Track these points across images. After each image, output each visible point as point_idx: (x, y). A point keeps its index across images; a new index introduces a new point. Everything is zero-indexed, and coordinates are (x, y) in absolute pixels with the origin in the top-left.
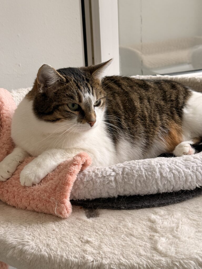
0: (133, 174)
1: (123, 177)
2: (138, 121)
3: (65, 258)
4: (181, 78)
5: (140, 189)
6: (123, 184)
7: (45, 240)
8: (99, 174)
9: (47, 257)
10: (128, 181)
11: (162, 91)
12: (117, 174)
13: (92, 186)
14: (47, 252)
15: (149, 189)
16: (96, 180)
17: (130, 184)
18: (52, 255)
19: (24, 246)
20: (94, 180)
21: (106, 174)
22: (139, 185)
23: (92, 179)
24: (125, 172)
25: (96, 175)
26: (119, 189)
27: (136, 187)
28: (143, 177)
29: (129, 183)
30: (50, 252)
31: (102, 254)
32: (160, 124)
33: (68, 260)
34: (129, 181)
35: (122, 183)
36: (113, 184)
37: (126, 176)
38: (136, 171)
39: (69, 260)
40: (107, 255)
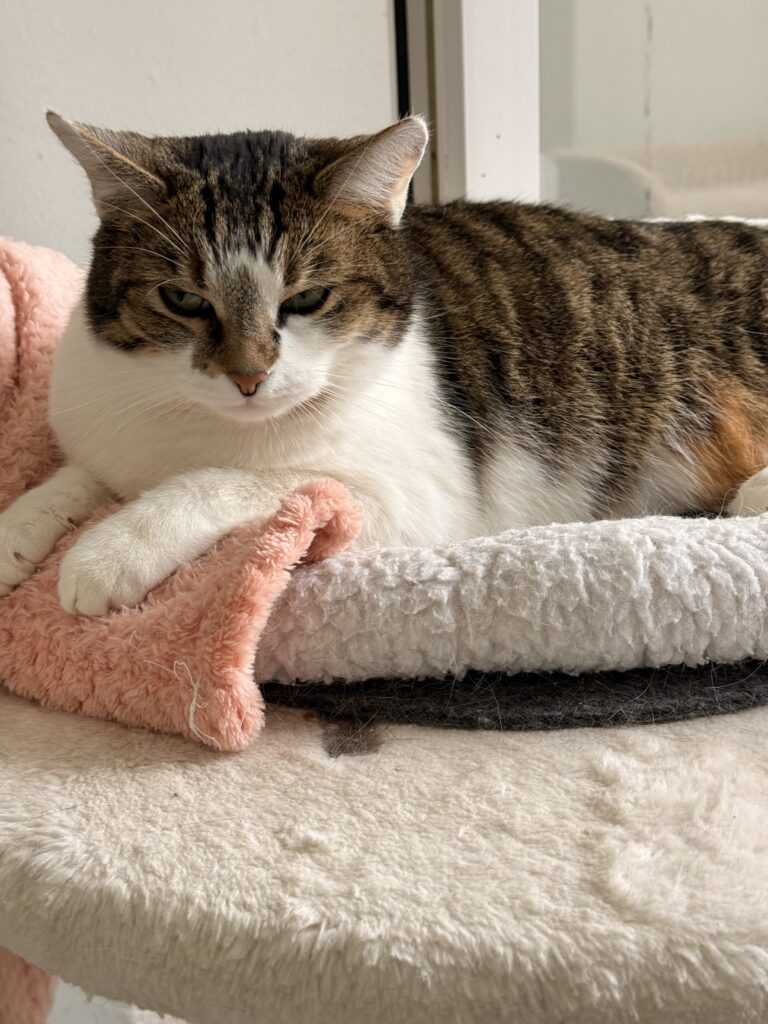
0: (533, 577)
1: (490, 587)
3: (200, 909)
5: (562, 644)
6: (489, 618)
7: (131, 830)
8: (389, 571)
9: (124, 900)
10: (509, 607)
11: (694, 256)
12: (466, 575)
13: (353, 623)
14: (128, 881)
15: (601, 643)
16: (375, 596)
17: (520, 619)
18: (147, 894)
19: (39, 850)
20: (365, 598)
21: (418, 574)
22: (558, 624)
23: (356, 596)
24: (497, 570)
25: (377, 577)
26: (472, 638)
27: (545, 631)
28: (576, 592)
29: (513, 614)
30: (139, 880)
31: (360, 899)
32: (676, 389)
33: (213, 914)
34: (514, 604)
35: (482, 614)
36: (447, 617)
37: (504, 586)
38: (548, 566)
39: (216, 917)
40: (380, 902)
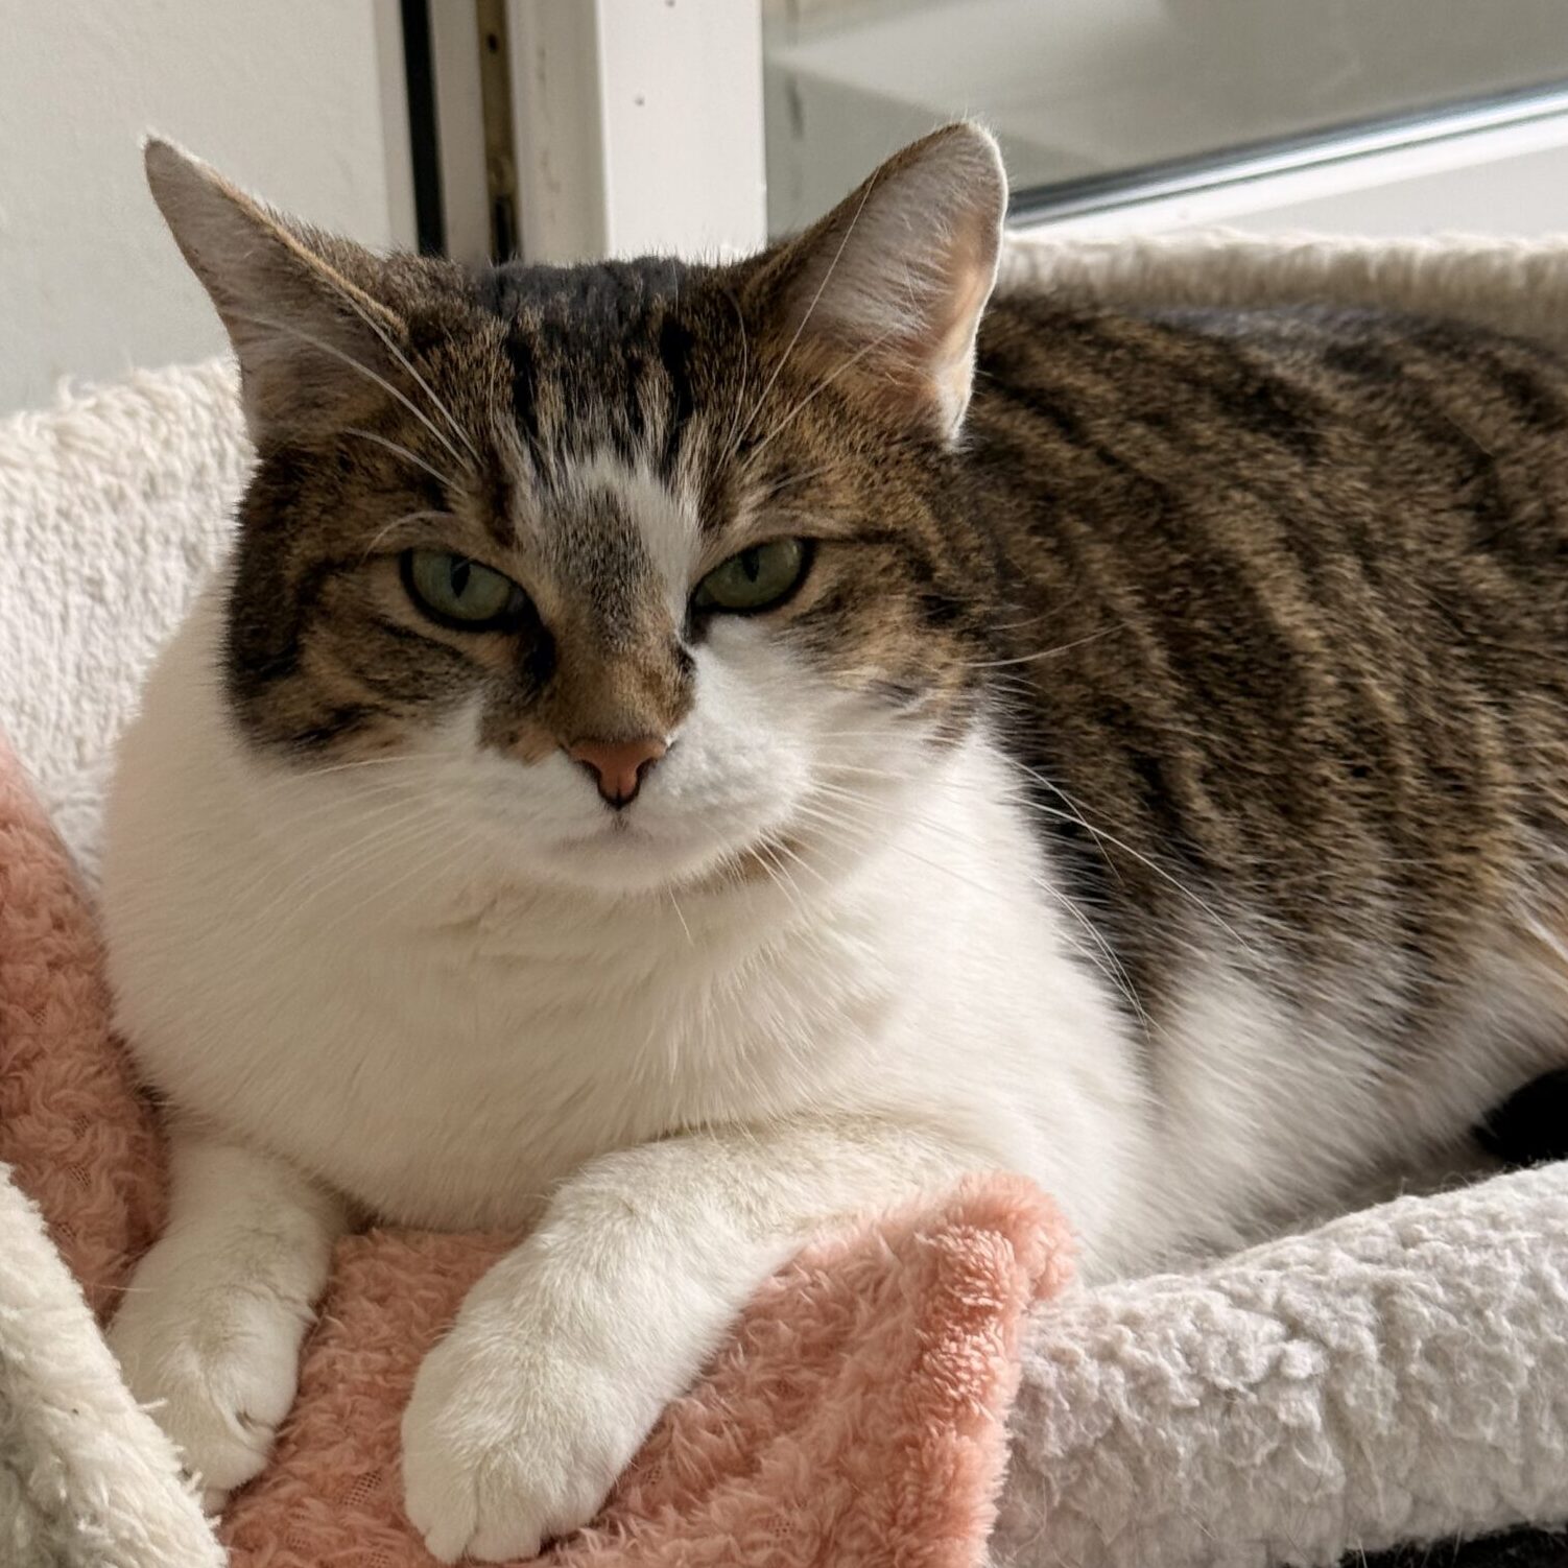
0: (1492, 1349)
1: (1403, 1383)
2: (1326, 782)
5: (1558, 1481)
6: (1412, 1453)
8: (1171, 1371)
10: (1453, 1420)
12: (1340, 1359)
13: (1124, 1502)
17: (1479, 1445)
21: (1240, 1368)
24: (1409, 1339)
26: (1381, 1499)
27: (1530, 1463)
35: (1397, 1443)
36: (1326, 1461)
37: (1432, 1375)
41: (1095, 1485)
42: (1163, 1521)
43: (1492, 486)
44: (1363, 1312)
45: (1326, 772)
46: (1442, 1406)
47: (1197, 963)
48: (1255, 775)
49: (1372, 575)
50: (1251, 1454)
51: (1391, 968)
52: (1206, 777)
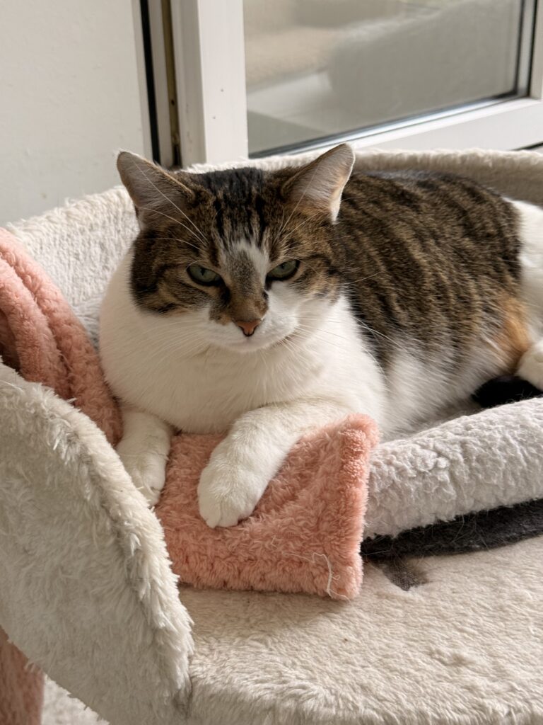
0: (494, 458)
1: (471, 469)
2: (430, 301)
3: (434, 719)
4: (438, 156)
6: (474, 488)
7: (344, 672)
8: (407, 467)
10: (486, 478)
11: (456, 209)
12: (453, 462)
14: (374, 709)
16: (406, 485)
17: (491, 485)
18: (394, 715)
19: (301, 700)
20: (400, 486)
21: (426, 466)
22: (513, 484)
23: (393, 485)
24: (471, 456)
25: (401, 472)
26: (465, 500)
27: (505, 489)
28: (520, 463)
29: (489, 483)
30: (381, 707)
31: (521, 691)
32: (481, 304)
33: (445, 720)
34: (488, 477)
35: (470, 485)
36: (451, 491)
37: (479, 466)
38: (500, 449)
40: (533, 690)
41: (389, 499)
42: (407, 509)
43: (468, 219)
44: (458, 449)
45: (431, 299)
46: (481, 474)
47: (399, 353)
48: (411, 300)
49: (438, 244)
50: (431, 490)
51: (449, 352)
52: (398, 301)
